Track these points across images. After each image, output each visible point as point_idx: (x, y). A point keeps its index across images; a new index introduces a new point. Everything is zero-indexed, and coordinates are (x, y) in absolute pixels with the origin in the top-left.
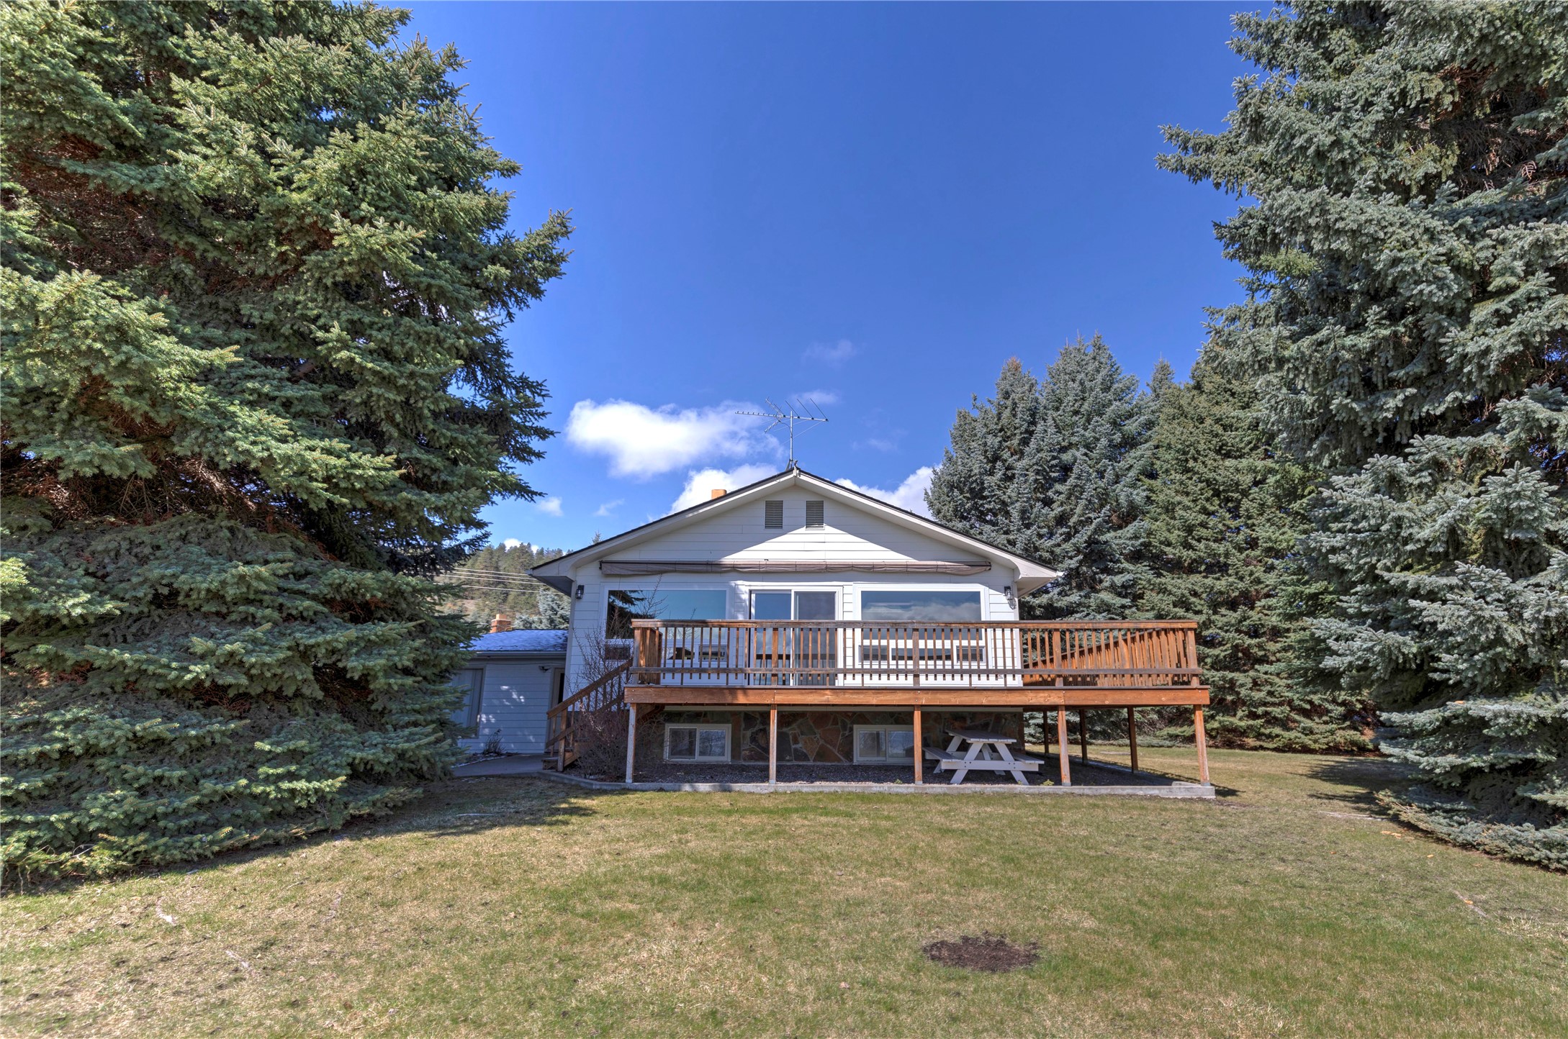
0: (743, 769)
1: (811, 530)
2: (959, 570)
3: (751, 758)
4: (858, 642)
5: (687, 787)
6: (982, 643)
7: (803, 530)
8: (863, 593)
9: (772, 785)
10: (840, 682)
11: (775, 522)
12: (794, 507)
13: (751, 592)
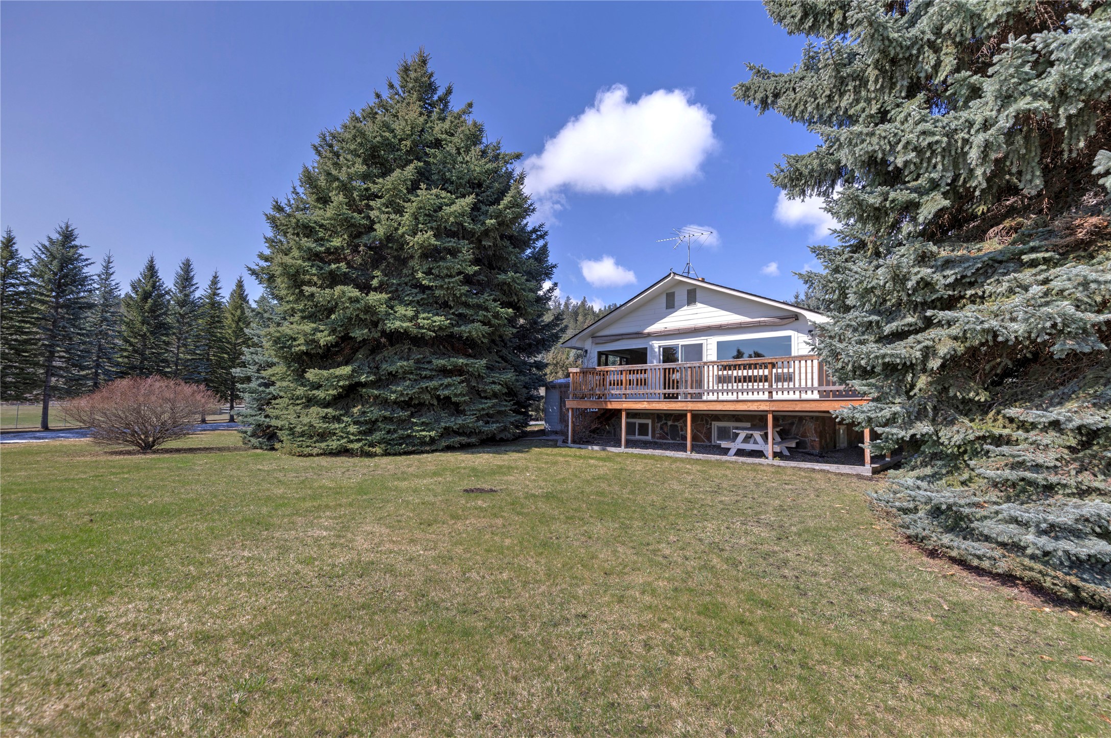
0: (656, 443)
1: (691, 307)
2: (773, 322)
3: (660, 438)
4: (716, 373)
5: (590, 448)
6: (791, 370)
7: (686, 308)
8: (718, 343)
9: (622, 449)
10: (705, 398)
11: (671, 305)
12: (681, 295)
13: (660, 347)
